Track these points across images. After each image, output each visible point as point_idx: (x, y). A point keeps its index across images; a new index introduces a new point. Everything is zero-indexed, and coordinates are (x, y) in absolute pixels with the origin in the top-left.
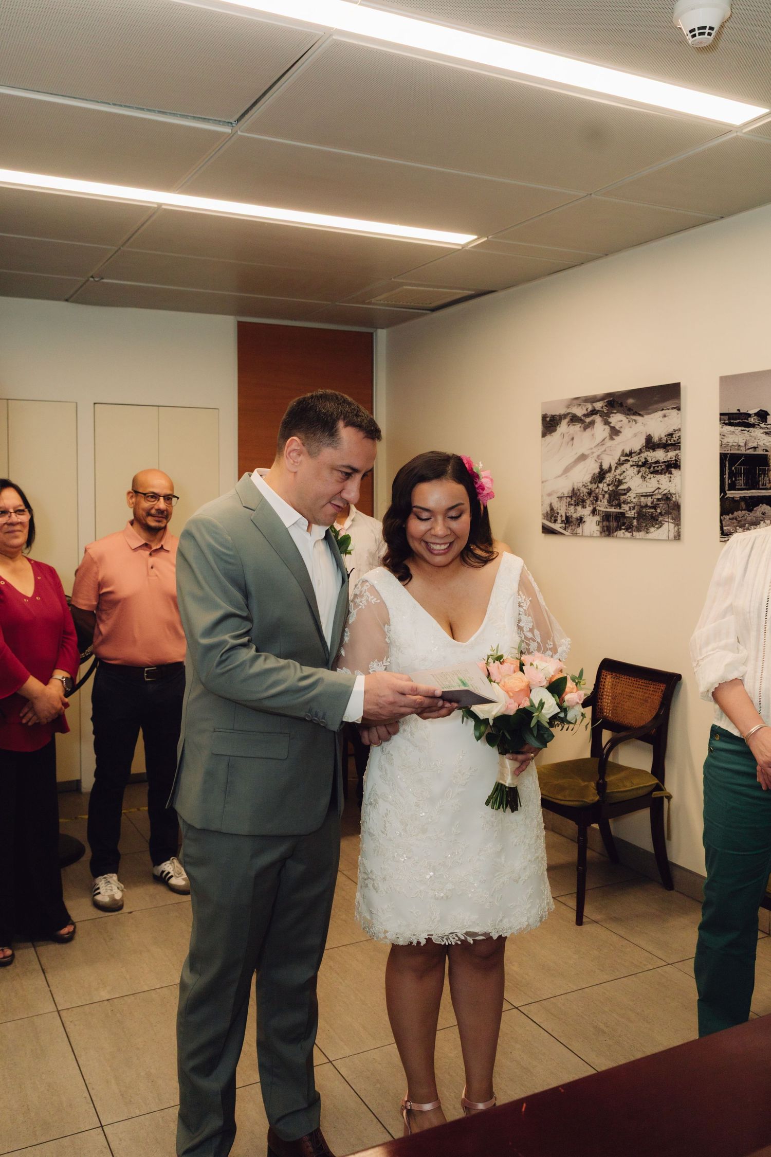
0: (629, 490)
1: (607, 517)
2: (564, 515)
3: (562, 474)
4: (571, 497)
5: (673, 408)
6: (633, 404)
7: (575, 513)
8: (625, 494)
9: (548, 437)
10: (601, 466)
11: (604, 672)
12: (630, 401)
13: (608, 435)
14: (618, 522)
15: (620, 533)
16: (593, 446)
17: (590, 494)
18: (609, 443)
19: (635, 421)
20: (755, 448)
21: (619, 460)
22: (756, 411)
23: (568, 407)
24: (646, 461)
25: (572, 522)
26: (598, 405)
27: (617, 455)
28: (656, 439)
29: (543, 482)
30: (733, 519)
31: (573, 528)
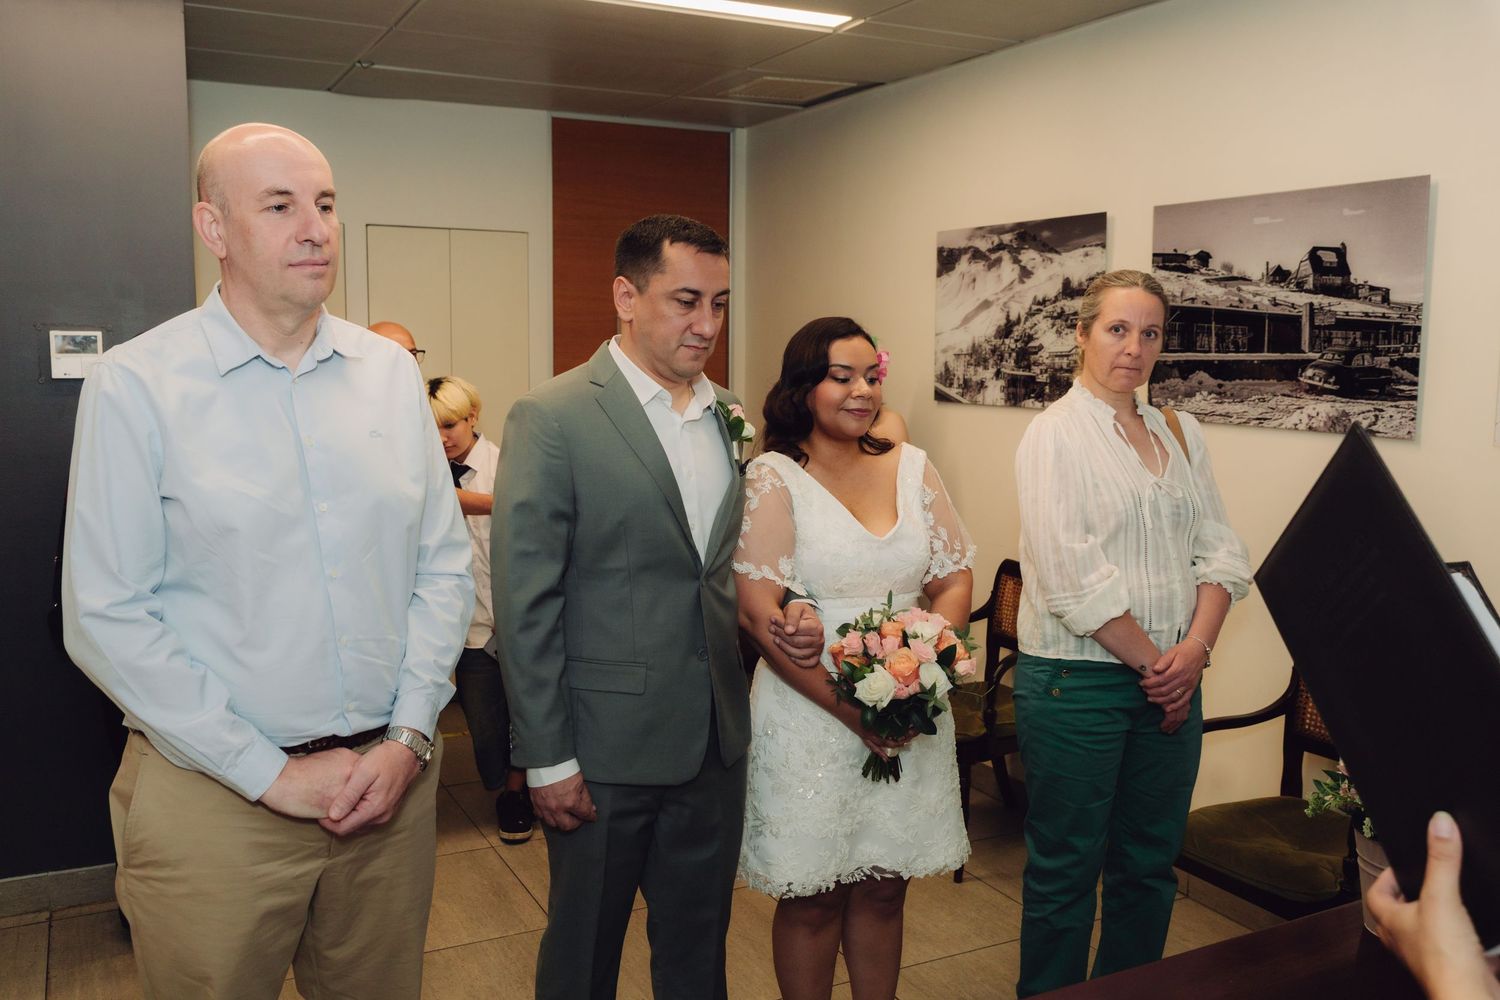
0: (1041, 348)
1: (1013, 381)
2: (961, 377)
3: (961, 325)
4: (971, 355)
5: (1097, 245)
6: (1048, 238)
7: (975, 375)
8: (1036, 353)
9: (945, 278)
10: (1008, 316)
11: (1004, 577)
12: (1046, 234)
13: (1017, 276)
14: (1026, 388)
15: (1029, 403)
16: (998, 290)
17: (993, 351)
18: (1018, 287)
19: (1051, 260)
20: (1193, 300)
21: (1030, 309)
22: (1195, 252)
23: (970, 238)
24: (1063, 312)
25: (971, 386)
26: (1007, 238)
27: (1028, 302)
28: (1075, 284)
29: (937, 335)
30: (1163, 388)
31: (972, 394)
